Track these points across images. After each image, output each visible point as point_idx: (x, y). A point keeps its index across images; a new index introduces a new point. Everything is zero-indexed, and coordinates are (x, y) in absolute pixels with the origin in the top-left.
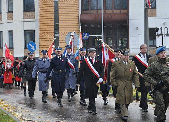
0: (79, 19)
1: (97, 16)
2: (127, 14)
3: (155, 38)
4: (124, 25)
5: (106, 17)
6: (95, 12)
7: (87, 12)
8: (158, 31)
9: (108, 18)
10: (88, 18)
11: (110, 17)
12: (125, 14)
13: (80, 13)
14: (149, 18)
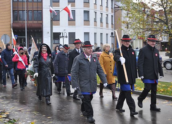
0: (11, 26)
1: (23, 25)
2: (42, 24)
3: (59, 39)
4: (40, 31)
5: (28, 25)
6: (22, 22)
7: (17, 22)
8: (60, 35)
9: (30, 26)
10: (17, 26)
11: (31, 25)
12: (40, 23)
13: (12, 22)
14: (53, 26)
